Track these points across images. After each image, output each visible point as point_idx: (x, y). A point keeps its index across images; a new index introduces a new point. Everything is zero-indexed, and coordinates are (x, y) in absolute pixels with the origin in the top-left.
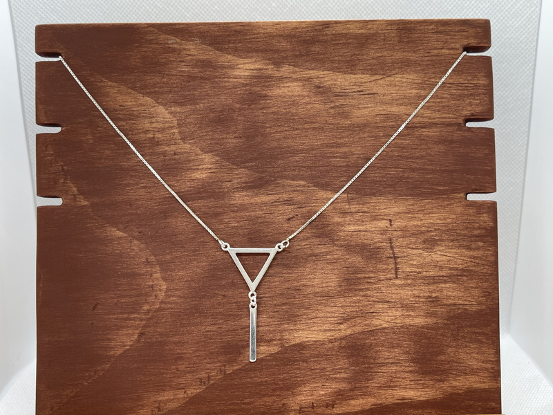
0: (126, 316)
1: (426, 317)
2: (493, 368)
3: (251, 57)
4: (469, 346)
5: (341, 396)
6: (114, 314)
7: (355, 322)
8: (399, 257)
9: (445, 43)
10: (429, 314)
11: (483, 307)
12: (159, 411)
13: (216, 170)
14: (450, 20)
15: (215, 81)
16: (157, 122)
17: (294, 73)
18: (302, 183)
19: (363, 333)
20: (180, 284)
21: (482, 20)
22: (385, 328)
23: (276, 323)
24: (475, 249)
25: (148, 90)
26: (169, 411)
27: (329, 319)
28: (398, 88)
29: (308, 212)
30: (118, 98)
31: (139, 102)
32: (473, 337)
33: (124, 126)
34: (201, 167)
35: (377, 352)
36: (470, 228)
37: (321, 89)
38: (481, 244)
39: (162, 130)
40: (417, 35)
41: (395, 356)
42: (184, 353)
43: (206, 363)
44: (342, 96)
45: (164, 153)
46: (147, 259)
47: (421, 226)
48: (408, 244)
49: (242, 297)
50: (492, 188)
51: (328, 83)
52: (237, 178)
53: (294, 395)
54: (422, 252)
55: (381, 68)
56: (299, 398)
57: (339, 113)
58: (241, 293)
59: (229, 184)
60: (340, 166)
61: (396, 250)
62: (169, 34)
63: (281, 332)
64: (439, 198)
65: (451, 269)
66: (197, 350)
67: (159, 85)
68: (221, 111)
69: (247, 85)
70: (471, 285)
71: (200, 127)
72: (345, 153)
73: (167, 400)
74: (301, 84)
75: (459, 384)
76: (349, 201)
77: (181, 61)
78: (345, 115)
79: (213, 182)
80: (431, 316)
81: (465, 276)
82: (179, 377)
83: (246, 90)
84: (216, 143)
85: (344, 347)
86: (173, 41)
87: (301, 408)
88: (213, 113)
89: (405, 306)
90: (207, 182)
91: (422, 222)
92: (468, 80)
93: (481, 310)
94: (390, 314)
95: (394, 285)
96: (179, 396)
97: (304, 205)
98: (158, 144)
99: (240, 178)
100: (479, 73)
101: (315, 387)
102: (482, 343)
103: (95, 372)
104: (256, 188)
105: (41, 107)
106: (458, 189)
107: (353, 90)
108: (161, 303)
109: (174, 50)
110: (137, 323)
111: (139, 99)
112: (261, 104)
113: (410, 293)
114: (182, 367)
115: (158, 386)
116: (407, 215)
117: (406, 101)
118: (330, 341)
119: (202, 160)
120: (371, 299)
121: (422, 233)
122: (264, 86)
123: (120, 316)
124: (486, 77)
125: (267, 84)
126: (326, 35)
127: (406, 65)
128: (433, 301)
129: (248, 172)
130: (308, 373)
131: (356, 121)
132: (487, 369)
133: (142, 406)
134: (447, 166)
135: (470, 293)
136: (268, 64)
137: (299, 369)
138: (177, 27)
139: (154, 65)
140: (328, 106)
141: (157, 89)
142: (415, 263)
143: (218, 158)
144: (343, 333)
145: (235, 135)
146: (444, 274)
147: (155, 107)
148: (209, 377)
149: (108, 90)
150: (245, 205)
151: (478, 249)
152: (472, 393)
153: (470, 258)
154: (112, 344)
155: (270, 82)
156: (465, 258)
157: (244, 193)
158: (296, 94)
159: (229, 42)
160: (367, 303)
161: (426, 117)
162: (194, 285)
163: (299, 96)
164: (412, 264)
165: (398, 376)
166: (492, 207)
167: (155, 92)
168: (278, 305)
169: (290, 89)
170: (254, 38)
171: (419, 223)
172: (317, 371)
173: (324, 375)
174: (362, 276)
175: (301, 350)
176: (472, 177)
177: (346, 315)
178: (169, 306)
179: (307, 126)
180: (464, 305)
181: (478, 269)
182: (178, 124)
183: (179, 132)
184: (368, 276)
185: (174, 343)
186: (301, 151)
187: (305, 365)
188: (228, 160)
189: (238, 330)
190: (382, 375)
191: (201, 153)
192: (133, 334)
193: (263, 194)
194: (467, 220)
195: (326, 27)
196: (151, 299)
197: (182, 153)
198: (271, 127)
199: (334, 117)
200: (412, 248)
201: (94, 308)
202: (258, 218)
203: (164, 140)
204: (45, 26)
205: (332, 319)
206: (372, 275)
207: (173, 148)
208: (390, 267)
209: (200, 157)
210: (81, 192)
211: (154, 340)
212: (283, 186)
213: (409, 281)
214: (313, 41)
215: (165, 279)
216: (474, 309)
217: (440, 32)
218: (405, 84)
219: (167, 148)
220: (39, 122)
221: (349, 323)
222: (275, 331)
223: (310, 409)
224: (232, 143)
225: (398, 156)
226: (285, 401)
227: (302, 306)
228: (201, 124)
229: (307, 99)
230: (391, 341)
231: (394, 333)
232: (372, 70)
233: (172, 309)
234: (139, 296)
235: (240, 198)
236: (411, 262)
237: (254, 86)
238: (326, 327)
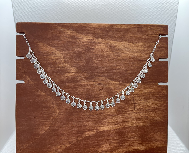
0: (45, 121)
1: (144, 123)
2: (165, 140)
3: (89, 35)
4: (158, 133)
5: (115, 148)
6: (41, 120)
7: (121, 124)
8: (136, 103)
9: (153, 32)
10: (145, 122)
11: (162, 120)
12: (56, 152)
13: (76, 73)
14: (155, 25)
15: (76, 43)
16: (57, 56)
17: (102, 41)
18: (104, 78)
19: (123, 128)
20: (63, 111)
21: (165, 25)
22: (130, 126)
23: (95, 124)
24: (160, 101)
25: (54, 46)
26: (59, 152)
27: (112, 123)
28: (137, 47)
29: (106, 88)
30: (44, 48)
31: (51, 50)
32: (159, 130)
33: (45, 58)
34: (71, 72)
35: (128, 134)
36: (159, 94)
37: (112, 47)
38: (162, 99)
39: (58, 59)
40: (144, 30)
41: (133, 136)
42: (64, 133)
43: (72, 137)
44: (118, 49)
45: (59, 67)
46: (52, 102)
47: (143, 93)
48: (138, 99)
49: (84, 115)
50: (167, 81)
51: (114, 45)
52: (83, 76)
53: (100, 147)
54: (143, 102)
55: (131, 40)
56: (102, 149)
57: (117, 55)
58: (84, 114)
59: (80, 78)
60: (117, 73)
61: (135, 101)
62: (61, 27)
63: (96, 127)
64: (149, 84)
65: (152, 107)
66: (68, 133)
67: (57, 44)
68: (78, 53)
69: (87, 45)
70: (159, 113)
71: (71, 58)
72: (119, 68)
73: (58, 148)
74: (105, 45)
75: (154, 145)
76: (120, 84)
77: (65, 36)
78: (119, 56)
79: (75, 77)
80: (145, 123)
81: (157, 110)
82: (62, 141)
83: (86, 46)
84: (76, 64)
85: (117, 132)
86: (62, 29)
87: (102, 152)
88: (75, 54)
89: (137, 119)
90: (73, 77)
91: (144, 92)
92: (160, 45)
93: (162, 121)
94: (132, 122)
95: (134, 112)
96: (62, 147)
97: (105, 85)
98: (57, 64)
99: (84, 76)
100: (164, 43)
101: (107, 145)
102: (162, 132)
103: (35, 139)
104: (89, 79)
105: (17, 50)
106: (156, 81)
107: (122, 48)
108: (57, 117)
109: (63, 32)
110: (49, 123)
111: (51, 49)
112: (91, 51)
113: (139, 115)
114: (64, 138)
115: (55, 144)
116: (139, 89)
117: (140, 51)
118: (112, 130)
119: (71, 70)
120: (126, 117)
121: (144, 95)
122: (92, 45)
123: (43, 121)
124: (166, 44)
125: (94, 45)
126: (114, 29)
127: (140, 40)
128: (146, 118)
129: (86, 74)
130: (105, 140)
131: (123, 58)
132: (163, 140)
133: (50, 150)
134: (152, 74)
135: (158, 115)
136: (94, 38)
137: (102, 139)
138: (64, 25)
139: (56, 37)
140: (114, 53)
141: (57, 45)
142: (141, 105)
143: (77, 69)
144: (117, 128)
145: (83, 62)
146: (150, 109)
147: (56, 51)
148: (72, 142)
149: (40, 45)
150: (85, 85)
151: (162, 101)
152: (158, 148)
153: (159, 104)
154: (41, 130)
155: (95, 44)
156: (157, 104)
157: (85, 81)
158: (103, 48)
159: (81, 30)
160: (125, 118)
161: (146, 57)
162: (68, 111)
163: (104, 49)
164: (140, 106)
165: (134, 142)
166: (166, 88)
167: (56, 46)
168: (95, 118)
169: (101, 46)
170: (90, 29)
171: (143, 92)
172: (108, 140)
173: (110, 141)
174: (124, 109)
175: (103, 133)
176: (161, 77)
177: (118, 122)
178: (59, 118)
179: (106, 59)
180: (156, 119)
181: (161, 108)
182: (64, 57)
183: (64, 60)
184: (125, 109)
185: (61, 130)
186: (104, 67)
187: (104, 138)
188: (80, 70)
189: (82, 126)
190: (129, 142)
191: (71, 67)
192: (47, 127)
193: (92, 81)
194: (158, 91)
195: (114, 26)
196: (54, 115)
197: (64, 67)
198: (95, 59)
199: (116, 56)
200: (140, 100)
201: (35, 118)
202: (89, 89)
203: (58, 63)
204: (19, 23)
205: (113, 123)
206: (127, 109)
207: (62, 65)
208: (133, 107)
209: (71, 68)
210: (31, 79)
211: (54, 129)
212: (98, 79)
213: (139, 111)
214: (109, 31)
215: (58, 109)
216: (159, 121)
217: (151, 29)
218: (139, 46)
219: (59, 65)
220: (17, 55)
221: (119, 124)
222: (94, 127)
223: (105, 152)
224: (81, 64)
225: (136, 70)
226: (97, 150)
227: (103, 119)
228: (71, 57)
229: (107, 50)
230: (132, 130)
231: (133, 128)
232: (129, 41)
233: (60, 119)
234: (50, 114)
235: (84, 82)
236: (140, 105)
237: (89, 45)
238: (111, 126)
